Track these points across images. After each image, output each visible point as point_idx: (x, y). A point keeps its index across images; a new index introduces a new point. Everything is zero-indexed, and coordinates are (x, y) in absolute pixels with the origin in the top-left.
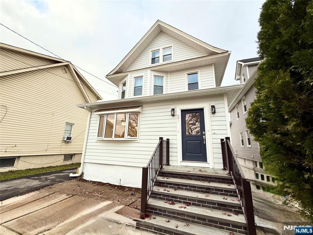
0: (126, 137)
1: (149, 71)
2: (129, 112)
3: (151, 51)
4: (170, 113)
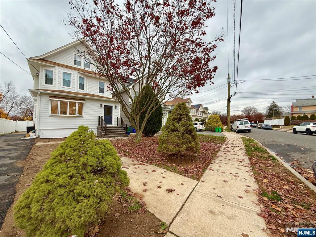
0: (77, 115)
2: (78, 102)
3: (74, 54)
4: (100, 106)
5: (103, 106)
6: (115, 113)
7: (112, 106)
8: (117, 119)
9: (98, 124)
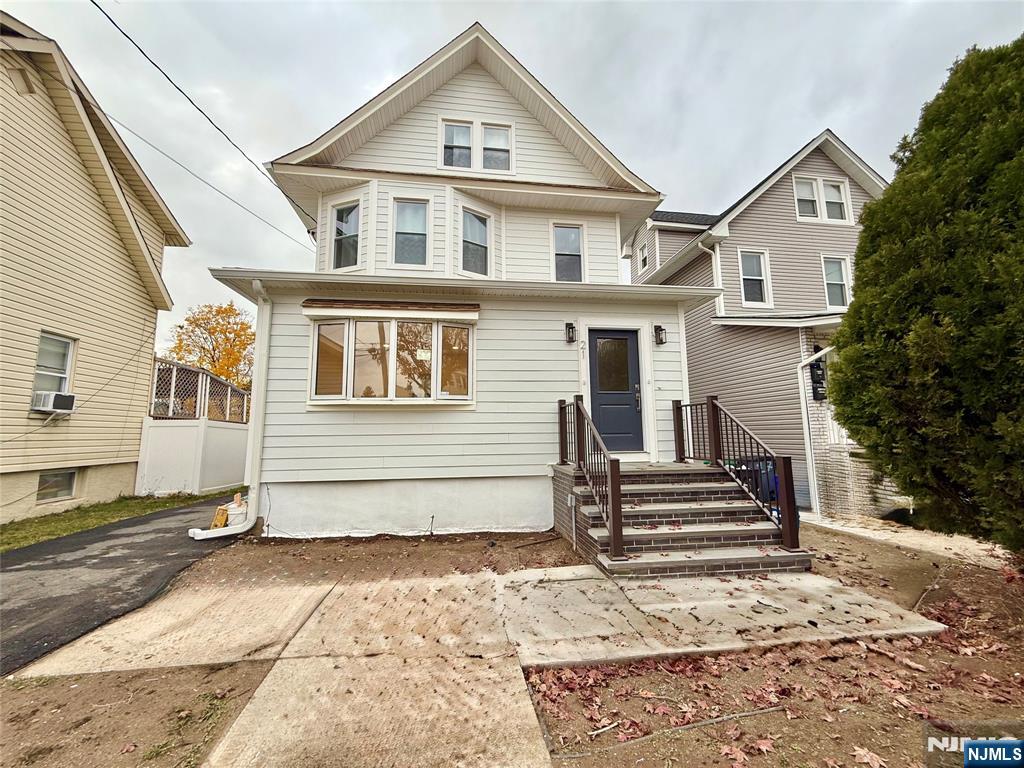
0: (438, 396)
1: (448, 189)
2: (444, 321)
3: (444, 120)
4: (562, 335)
5: (583, 336)
6: (661, 376)
7: (635, 333)
8: (670, 415)
9: (557, 449)
